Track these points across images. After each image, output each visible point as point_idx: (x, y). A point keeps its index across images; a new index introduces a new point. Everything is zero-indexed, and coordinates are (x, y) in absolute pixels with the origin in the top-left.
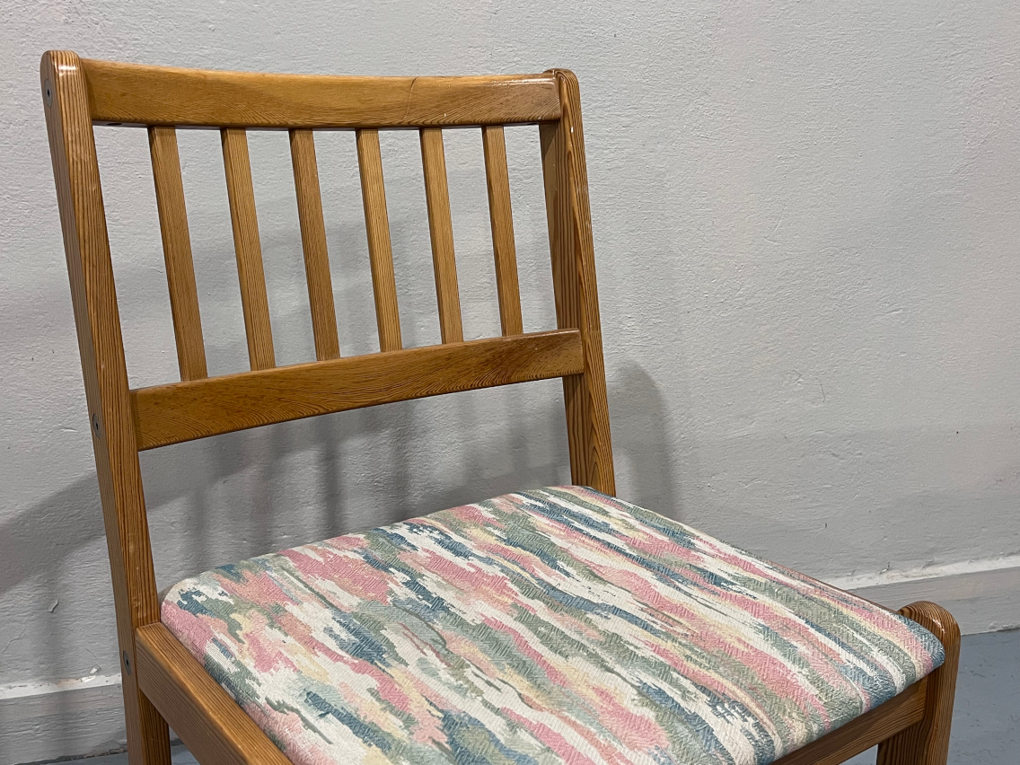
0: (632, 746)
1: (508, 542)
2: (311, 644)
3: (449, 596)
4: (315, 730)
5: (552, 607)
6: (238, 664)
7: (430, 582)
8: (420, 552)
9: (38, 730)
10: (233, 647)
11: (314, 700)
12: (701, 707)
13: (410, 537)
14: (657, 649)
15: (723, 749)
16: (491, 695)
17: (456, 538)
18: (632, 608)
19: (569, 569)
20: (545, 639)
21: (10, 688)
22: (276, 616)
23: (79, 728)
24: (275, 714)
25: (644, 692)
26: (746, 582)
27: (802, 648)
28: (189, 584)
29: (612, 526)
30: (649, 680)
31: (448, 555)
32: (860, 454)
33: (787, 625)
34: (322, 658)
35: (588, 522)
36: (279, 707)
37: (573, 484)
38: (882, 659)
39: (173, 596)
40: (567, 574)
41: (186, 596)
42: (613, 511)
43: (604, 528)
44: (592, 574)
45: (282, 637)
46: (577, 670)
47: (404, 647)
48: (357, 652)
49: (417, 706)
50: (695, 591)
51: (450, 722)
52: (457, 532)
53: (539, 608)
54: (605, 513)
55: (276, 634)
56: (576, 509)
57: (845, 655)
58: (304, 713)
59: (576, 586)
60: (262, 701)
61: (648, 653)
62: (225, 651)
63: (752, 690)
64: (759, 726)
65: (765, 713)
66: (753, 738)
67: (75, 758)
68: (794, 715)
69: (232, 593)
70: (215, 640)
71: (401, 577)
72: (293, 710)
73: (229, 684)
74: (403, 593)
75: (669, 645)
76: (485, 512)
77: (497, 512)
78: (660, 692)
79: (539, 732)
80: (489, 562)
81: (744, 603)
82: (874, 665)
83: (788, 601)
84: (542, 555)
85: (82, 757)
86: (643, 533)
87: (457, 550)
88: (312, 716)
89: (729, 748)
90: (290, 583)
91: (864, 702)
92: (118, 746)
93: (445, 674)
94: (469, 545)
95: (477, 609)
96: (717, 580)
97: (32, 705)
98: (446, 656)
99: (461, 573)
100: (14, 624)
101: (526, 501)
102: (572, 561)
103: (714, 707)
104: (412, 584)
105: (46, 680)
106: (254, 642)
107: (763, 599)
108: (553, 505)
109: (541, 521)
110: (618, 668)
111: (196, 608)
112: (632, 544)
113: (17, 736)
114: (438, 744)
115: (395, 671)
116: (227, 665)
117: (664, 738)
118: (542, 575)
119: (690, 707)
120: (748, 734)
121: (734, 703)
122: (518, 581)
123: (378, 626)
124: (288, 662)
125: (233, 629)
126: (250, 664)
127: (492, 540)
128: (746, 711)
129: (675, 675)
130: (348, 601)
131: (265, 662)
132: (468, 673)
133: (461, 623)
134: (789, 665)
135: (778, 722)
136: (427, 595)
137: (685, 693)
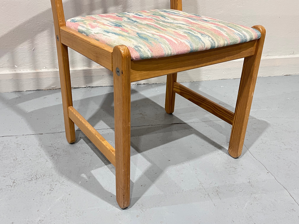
0: (181, 39)
1: (153, 15)
2: (104, 25)
3: (138, 21)
4: (106, 35)
5: (164, 22)
6: (87, 28)
8: (130, 15)
9: (31, 82)
10: (85, 26)
11: (106, 31)
12: (199, 35)
13: (128, 14)
14: (189, 28)
15: (203, 42)
16: (147, 31)
18: (184, 23)
19: (169, 19)
20: (161, 26)
21: (24, 70)
22: (95, 21)
23: (42, 82)
24: (97, 35)
25: (185, 32)
26: (214, 21)
27: (225, 29)
28: (72, 19)
31: (138, 16)
32: (251, 22)
33: (222, 26)
34: (107, 26)
35: (174, 13)
36: (97, 33)
37: (171, 9)
38: (245, 33)
39: (68, 21)
40: (168, 19)
41: (72, 21)
43: (179, 14)
44: (175, 19)
45: (97, 24)
46: (169, 30)
47: (127, 26)
48: (115, 26)
49: (130, 31)
50: (200, 22)
51: (138, 33)
53: (160, 22)
54: (179, 12)
55: (95, 24)
56: (171, 11)
57: (235, 31)
58: (103, 33)
59: (170, 21)
60: (93, 33)
62: (83, 27)
63: (212, 34)
64: (212, 39)
65: (214, 38)
66: (210, 41)
67: (41, 90)
68: (221, 39)
69: (84, 19)
70: (80, 26)
71: (126, 18)
72: (100, 33)
73: (84, 33)
74: (126, 20)
75: (192, 28)
76: (147, 11)
77: (150, 11)
78: (189, 33)
79: (160, 36)
80: (147, 17)
81: (212, 23)
83: (223, 24)
84: (162, 16)
85: (42, 90)
87: (140, 15)
89: (204, 42)
90: (98, 18)
91: (239, 40)
92: (51, 88)
94: (143, 15)
95: (145, 22)
96: (206, 21)
97: (29, 75)
98: (138, 27)
99: (142, 18)
100: (24, 53)
101: (158, 10)
103: (202, 35)
104: (129, 19)
105: (33, 69)
106: (90, 24)
107: (217, 23)
109: (162, 13)
110: (179, 30)
111: (75, 21)
112: (185, 16)
113: (26, 83)
114: (136, 36)
115: (125, 28)
116: (84, 29)
117: (189, 38)
118: (161, 19)
119: (196, 35)
120: (209, 40)
121: (207, 35)
122: (155, 19)
124: (99, 27)
125: (85, 23)
126: (90, 28)
127: (149, 14)
128: (209, 37)
129: (193, 31)
130: (113, 20)
131: (93, 27)
132: (143, 29)
133: (141, 24)
134: (221, 31)
135: (217, 40)
136: (133, 20)
137: (195, 33)
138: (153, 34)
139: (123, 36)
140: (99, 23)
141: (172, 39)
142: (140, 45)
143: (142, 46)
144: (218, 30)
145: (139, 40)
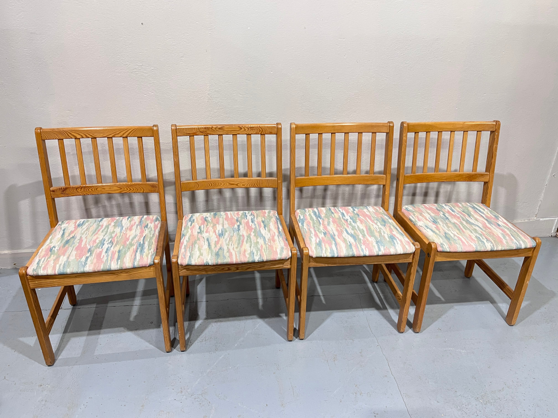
0: (471, 242)
1: (463, 211)
2: (426, 219)
3: (449, 218)
5: (467, 223)
7: (447, 215)
8: (446, 210)
10: (414, 217)
11: (426, 226)
12: (485, 241)
13: (445, 207)
14: (482, 232)
16: (452, 232)
17: (453, 208)
18: (481, 226)
20: (464, 227)
22: (421, 214)
25: (476, 237)
26: (504, 227)
27: (507, 238)
28: (406, 206)
29: (484, 213)
30: (478, 235)
31: (451, 211)
33: (507, 234)
34: (428, 222)
35: (480, 211)
36: (421, 226)
38: (521, 242)
39: (404, 208)
41: (406, 208)
42: (486, 210)
43: (483, 213)
44: (476, 220)
46: (467, 232)
47: (441, 223)
48: (433, 222)
49: (441, 230)
50: (494, 226)
51: (445, 233)
52: (454, 208)
53: (464, 223)
54: (484, 210)
55: (421, 217)
56: (478, 208)
57: (515, 240)
59: (472, 221)
60: (419, 225)
61: (480, 232)
62: (413, 217)
63: (495, 241)
64: (493, 245)
65: (495, 245)
69: (414, 209)
70: (411, 216)
71: (442, 213)
73: (413, 222)
74: (442, 215)
75: (484, 232)
76: (460, 205)
77: (462, 205)
79: (458, 237)
80: (458, 214)
81: (502, 230)
82: (519, 243)
83: (510, 231)
84: (468, 215)
86: (489, 215)
87: (453, 211)
88: (426, 228)
89: (487, 246)
90: (423, 210)
91: (515, 247)
93: (446, 228)
94: (455, 210)
95: (454, 220)
96: (499, 225)
98: (447, 226)
99: (452, 215)
101: (469, 205)
102: (473, 217)
103: (487, 241)
104: (444, 215)
106: (418, 217)
107: (506, 230)
108: (474, 206)
109: (470, 209)
110: (474, 233)
111: (408, 211)
112: (487, 216)
115: (439, 226)
116: (413, 219)
117: (477, 242)
118: (467, 218)
119: (483, 240)
120: (491, 245)
121: (490, 242)
122: (462, 218)
123: (437, 219)
124: (423, 221)
125: (414, 215)
126: (417, 220)
127: (460, 210)
128: (492, 243)
130: (432, 214)
131: (419, 220)
132: (450, 228)
133: (451, 222)
134: (503, 239)
135: (497, 246)
136: (446, 217)
137: (483, 238)
138: (455, 235)
139: (436, 233)
140: (423, 216)
141: (465, 242)
142: (444, 243)
143: (445, 245)
144: (502, 238)
145: (445, 239)
